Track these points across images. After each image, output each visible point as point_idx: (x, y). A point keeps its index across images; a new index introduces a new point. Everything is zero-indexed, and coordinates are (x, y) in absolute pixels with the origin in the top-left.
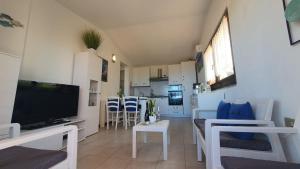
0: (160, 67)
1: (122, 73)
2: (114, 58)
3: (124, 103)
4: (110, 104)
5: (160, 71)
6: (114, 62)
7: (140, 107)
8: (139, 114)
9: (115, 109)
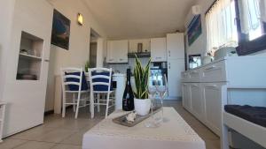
0: (140, 41)
1: (93, 46)
2: (81, 19)
3: (90, 78)
4: (68, 80)
5: (140, 45)
6: (80, 24)
7: (114, 85)
8: (112, 96)
9: (76, 88)
